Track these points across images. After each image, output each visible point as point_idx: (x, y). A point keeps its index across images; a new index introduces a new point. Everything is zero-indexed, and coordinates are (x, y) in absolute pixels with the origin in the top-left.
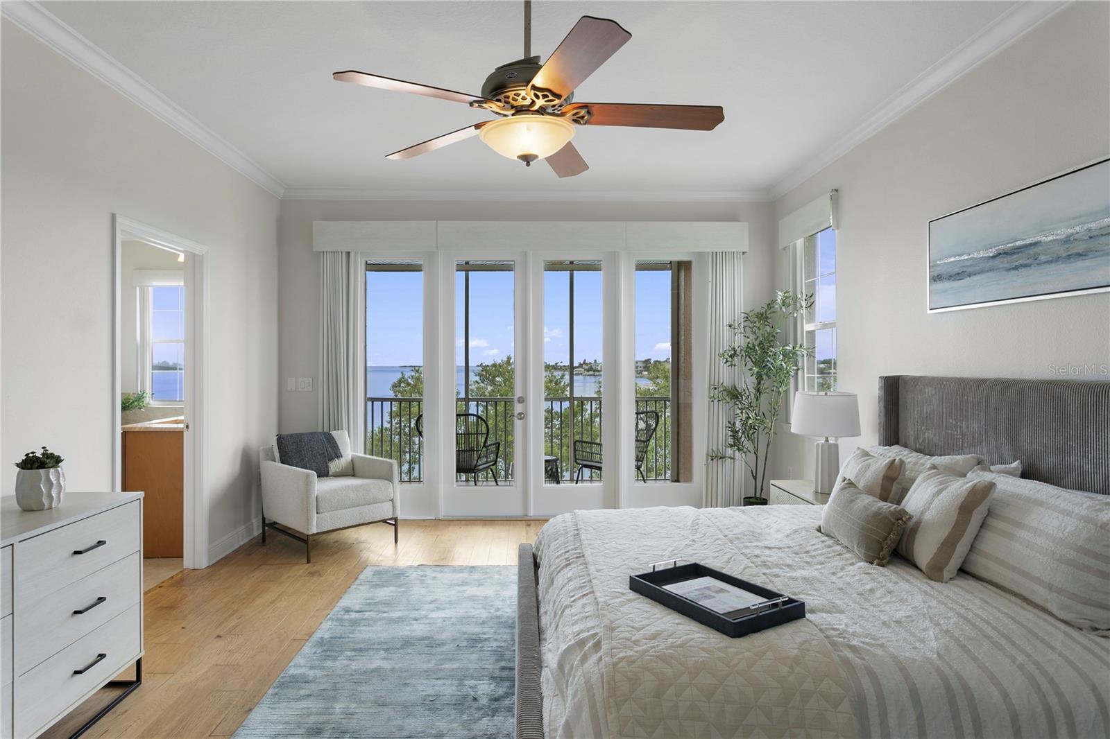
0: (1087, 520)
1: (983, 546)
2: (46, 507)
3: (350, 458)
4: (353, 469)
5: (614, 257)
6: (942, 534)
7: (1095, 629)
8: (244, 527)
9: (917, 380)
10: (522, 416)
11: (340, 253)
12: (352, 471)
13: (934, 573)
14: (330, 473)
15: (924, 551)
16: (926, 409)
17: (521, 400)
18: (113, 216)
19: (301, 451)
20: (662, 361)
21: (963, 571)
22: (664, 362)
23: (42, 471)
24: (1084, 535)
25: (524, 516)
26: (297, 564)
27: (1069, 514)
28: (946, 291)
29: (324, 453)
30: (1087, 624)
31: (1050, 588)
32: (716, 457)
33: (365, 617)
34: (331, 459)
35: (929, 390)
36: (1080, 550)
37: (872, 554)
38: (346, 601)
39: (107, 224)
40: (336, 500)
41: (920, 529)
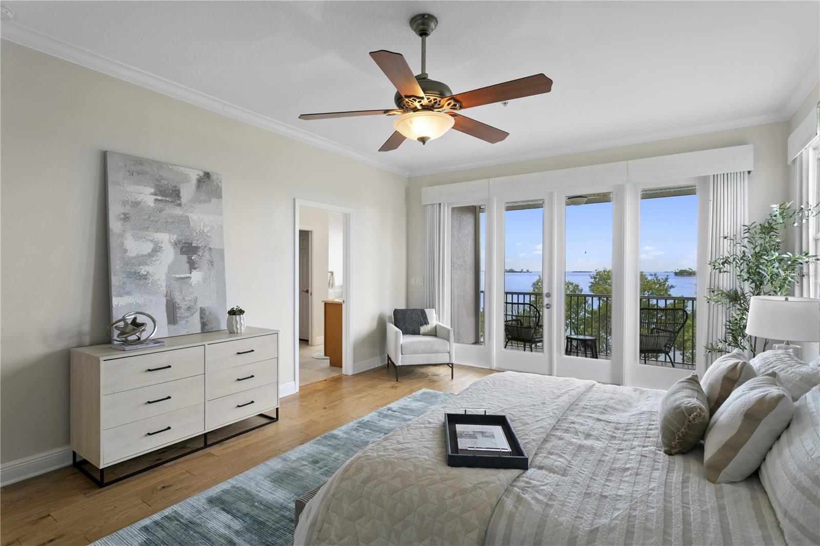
2: (236, 332)
3: (435, 326)
4: (436, 332)
5: (621, 189)
6: (726, 437)
8: (379, 357)
10: (549, 306)
11: (435, 205)
12: (434, 333)
14: (421, 332)
17: (549, 295)
18: (295, 199)
19: (405, 319)
23: (234, 316)
26: (391, 381)
29: (418, 321)
32: (712, 350)
33: (394, 415)
34: (422, 325)
37: (667, 443)
38: (392, 405)
39: (292, 203)
41: (712, 429)
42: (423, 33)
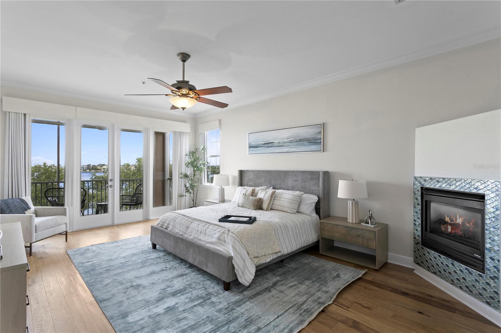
0: (293, 195)
1: (275, 203)
3: (34, 210)
4: (36, 214)
6: (268, 202)
7: (294, 213)
9: (247, 171)
10: (111, 186)
11: (20, 114)
13: (267, 210)
15: (265, 206)
16: (250, 177)
17: (111, 180)
19: (10, 207)
20: (96, 165)
21: (271, 209)
22: (97, 166)
24: (292, 197)
25: (112, 224)
27: (289, 194)
28: (253, 150)
29: (22, 207)
30: (293, 213)
31: (288, 208)
32: (181, 196)
34: (26, 210)
35: (251, 173)
36: (292, 200)
37: (255, 208)
40: (44, 226)
41: (263, 201)
42: (184, 61)
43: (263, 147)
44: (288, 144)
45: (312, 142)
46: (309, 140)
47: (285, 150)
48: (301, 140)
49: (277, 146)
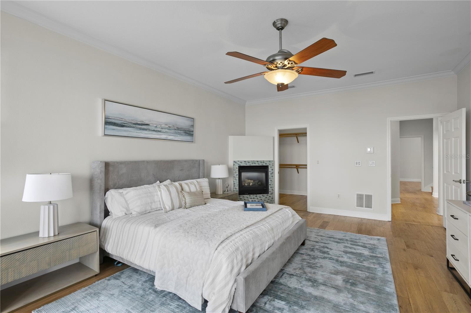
9: (114, 162)
16: (121, 173)
35: (122, 166)
42: (279, 29)
43: (134, 127)
44: (167, 130)
45: (188, 133)
46: (185, 131)
47: (163, 136)
48: (178, 129)
49: (154, 131)
